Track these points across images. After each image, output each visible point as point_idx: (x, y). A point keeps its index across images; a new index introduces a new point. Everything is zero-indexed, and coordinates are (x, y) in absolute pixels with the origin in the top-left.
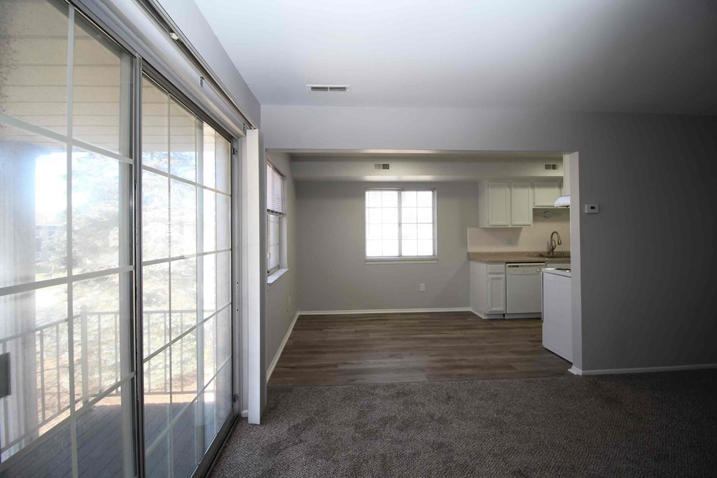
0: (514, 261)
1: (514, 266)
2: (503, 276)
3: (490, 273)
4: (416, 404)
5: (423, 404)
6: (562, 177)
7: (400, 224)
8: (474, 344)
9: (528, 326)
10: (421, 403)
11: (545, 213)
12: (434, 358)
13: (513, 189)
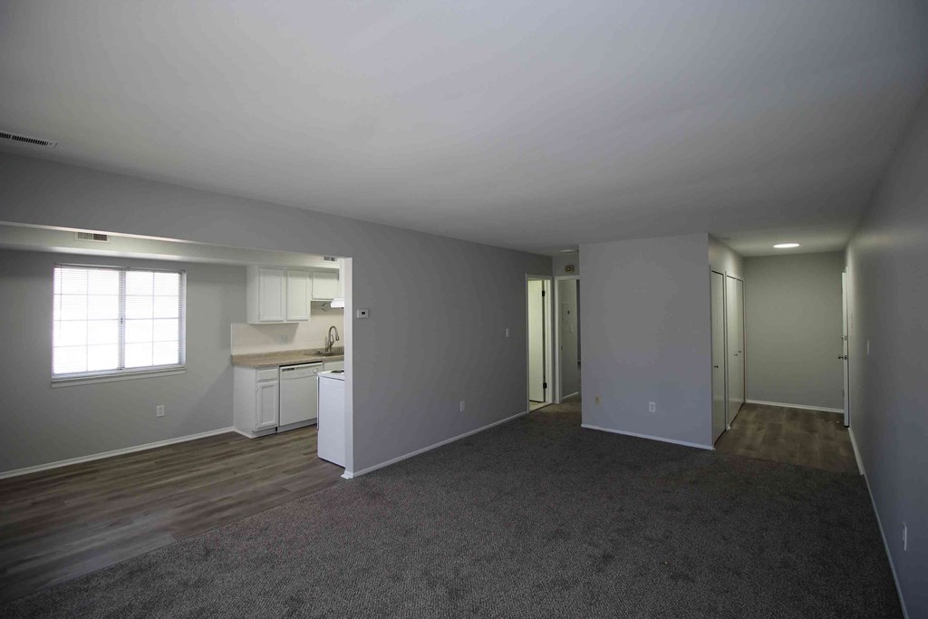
0: (288, 364)
1: (289, 369)
2: (276, 382)
3: (259, 381)
4: (162, 577)
5: (171, 574)
6: (338, 270)
7: (122, 321)
8: (238, 475)
9: (303, 436)
10: (169, 573)
11: (323, 305)
12: (181, 509)
13: (290, 279)
